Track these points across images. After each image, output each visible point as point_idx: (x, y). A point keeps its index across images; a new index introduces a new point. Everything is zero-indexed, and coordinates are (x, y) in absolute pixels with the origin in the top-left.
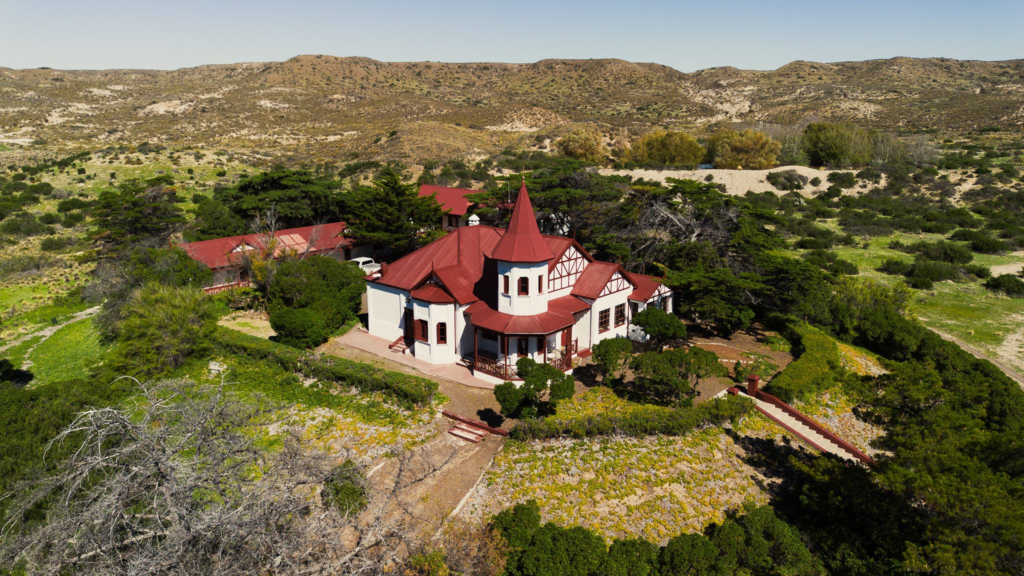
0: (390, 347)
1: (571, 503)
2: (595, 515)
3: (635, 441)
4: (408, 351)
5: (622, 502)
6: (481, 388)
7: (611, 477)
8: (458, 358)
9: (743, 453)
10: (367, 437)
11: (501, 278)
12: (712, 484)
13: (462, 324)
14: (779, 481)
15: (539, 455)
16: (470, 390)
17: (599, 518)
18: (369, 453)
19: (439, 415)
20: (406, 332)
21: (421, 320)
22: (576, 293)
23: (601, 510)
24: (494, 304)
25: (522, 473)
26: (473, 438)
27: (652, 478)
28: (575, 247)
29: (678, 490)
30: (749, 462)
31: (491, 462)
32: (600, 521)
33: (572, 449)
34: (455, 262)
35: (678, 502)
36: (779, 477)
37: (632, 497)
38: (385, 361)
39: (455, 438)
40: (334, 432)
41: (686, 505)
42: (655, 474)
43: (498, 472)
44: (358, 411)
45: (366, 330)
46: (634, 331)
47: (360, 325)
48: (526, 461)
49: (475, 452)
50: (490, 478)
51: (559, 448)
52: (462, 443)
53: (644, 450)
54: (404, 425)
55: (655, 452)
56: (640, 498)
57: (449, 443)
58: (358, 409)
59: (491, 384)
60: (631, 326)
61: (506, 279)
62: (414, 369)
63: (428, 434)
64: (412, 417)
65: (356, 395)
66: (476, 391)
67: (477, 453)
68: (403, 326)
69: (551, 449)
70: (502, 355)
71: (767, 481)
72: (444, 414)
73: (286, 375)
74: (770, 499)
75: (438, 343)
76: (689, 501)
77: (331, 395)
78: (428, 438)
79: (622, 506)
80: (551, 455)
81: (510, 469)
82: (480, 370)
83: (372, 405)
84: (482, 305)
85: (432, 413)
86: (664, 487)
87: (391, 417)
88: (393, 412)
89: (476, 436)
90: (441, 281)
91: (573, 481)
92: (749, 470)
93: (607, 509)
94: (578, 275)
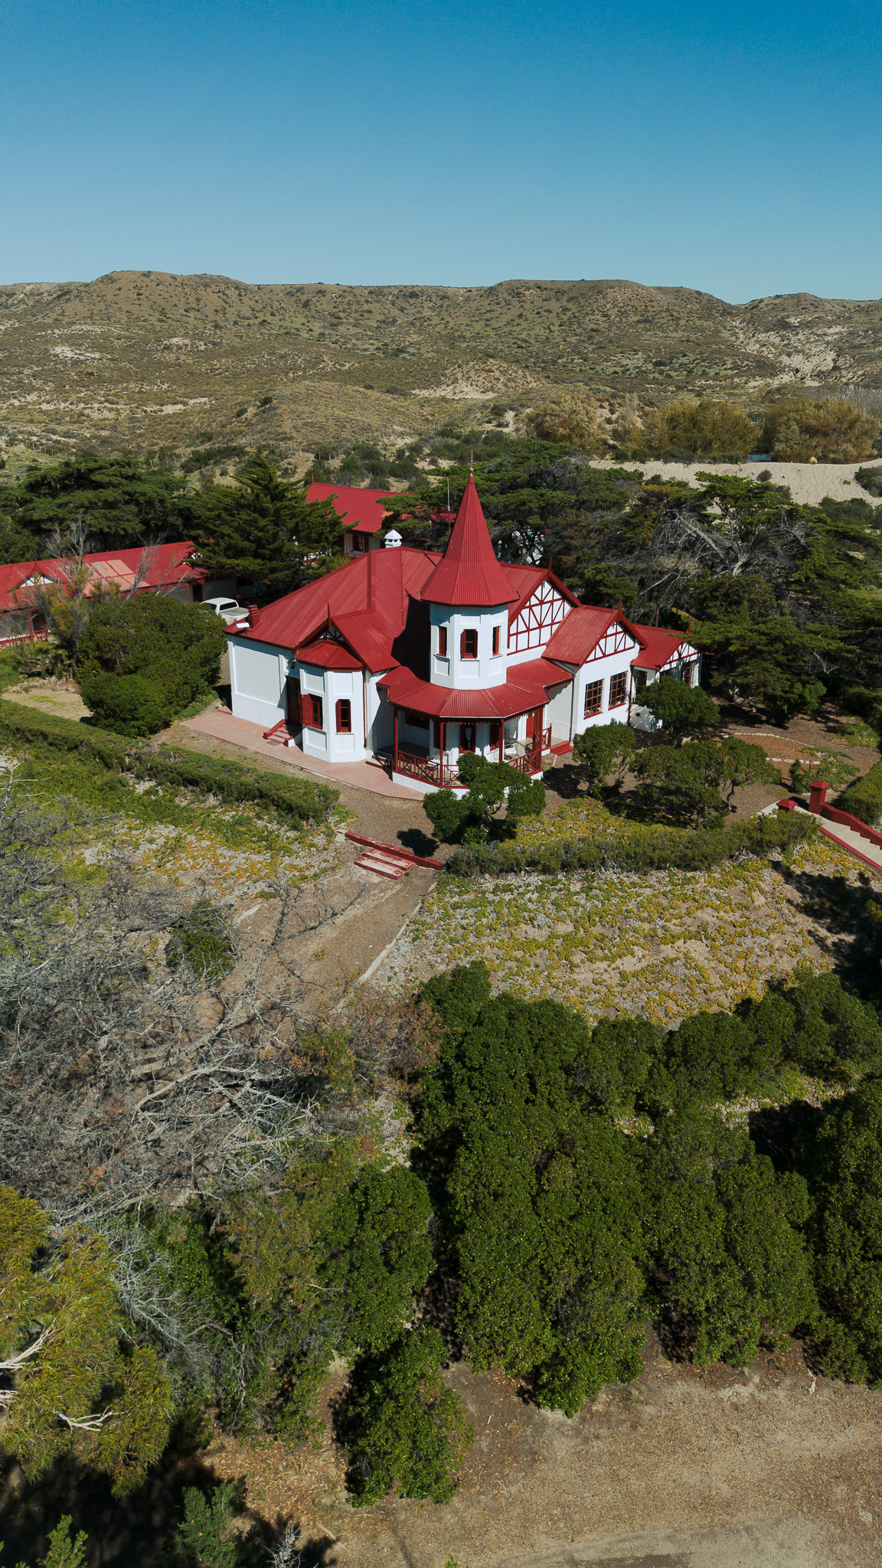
0: (266, 736)
1: (537, 966)
2: (573, 984)
3: (635, 878)
4: (292, 743)
5: (613, 966)
6: (404, 799)
7: (597, 930)
8: (368, 754)
9: (797, 897)
10: (233, 869)
11: (435, 631)
12: (748, 942)
13: (375, 702)
14: (850, 939)
15: (491, 897)
16: (387, 802)
17: (577, 988)
18: (237, 893)
19: (340, 838)
20: (289, 713)
21: (311, 696)
22: (551, 655)
23: (582, 977)
24: (424, 672)
25: (464, 922)
26: (391, 872)
27: (660, 932)
28: (551, 582)
29: (698, 950)
30: (807, 910)
31: (418, 908)
32: (579, 993)
33: (540, 889)
34: (364, 606)
35: (696, 968)
36: (850, 933)
37: (628, 959)
38: (258, 757)
39: (364, 872)
40: (183, 861)
41: (709, 972)
42: (663, 927)
43: (429, 920)
44: (219, 830)
45: (228, 710)
46: (638, 715)
47: (218, 703)
48: (470, 905)
49: (394, 891)
50: (417, 930)
51: (520, 887)
52: (375, 879)
53: (648, 891)
54: (288, 852)
55: (664, 894)
56: (640, 960)
57: (355, 879)
58: (218, 826)
59: (419, 793)
60: (634, 706)
61: (443, 632)
62: (302, 769)
63: (324, 865)
64: (300, 840)
65: (215, 807)
66: (396, 804)
67: (397, 894)
68: (285, 704)
69: (508, 889)
70: (435, 749)
71: (832, 939)
72: (348, 836)
73: (109, 775)
74: (836, 965)
75: (338, 731)
76: (713, 965)
77: (178, 807)
78: (324, 871)
79: (612, 972)
80: (507, 897)
81: (447, 916)
82: (402, 772)
83: (239, 822)
84: (406, 673)
85: (330, 835)
86: (676, 945)
87: (268, 842)
88: (271, 833)
89: (395, 869)
90: (341, 635)
91: (540, 935)
92: (805, 922)
93: (590, 976)
94: (555, 627)
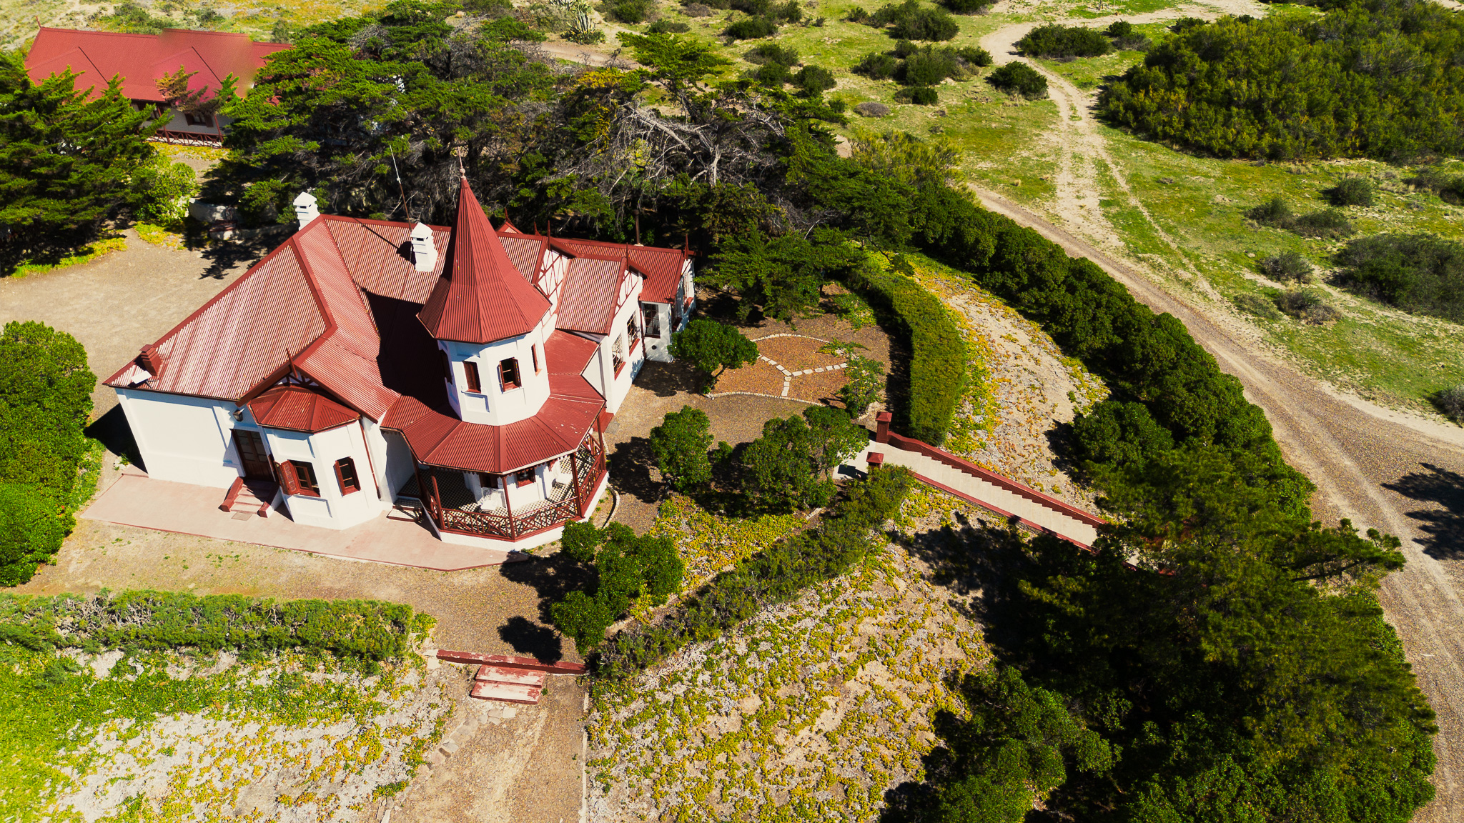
0: (224, 508)
1: (747, 767)
5: (815, 729)
6: (474, 568)
7: (782, 692)
8: (387, 505)
10: (316, 762)
11: (458, 369)
12: (912, 641)
15: (662, 698)
16: (457, 580)
17: (796, 775)
18: (344, 801)
19: (433, 664)
20: (245, 464)
21: (294, 463)
22: (568, 326)
23: (793, 757)
24: (445, 405)
25: (648, 741)
26: (525, 697)
27: (838, 666)
28: (552, 248)
29: (875, 669)
30: (939, 579)
31: (585, 739)
32: (800, 780)
33: (708, 665)
35: (887, 696)
37: (826, 714)
39: (489, 704)
41: (897, 695)
42: (839, 660)
45: (138, 471)
46: (654, 347)
47: (111, 460)
48: (643, 716)
49: (542, 722)
52: (510, 712)
53: (808, 623)
54: (378, 708)
55: (825, 620)
56: (835, 710)
57: (484, 720)
61: (472, 371)
65: (234, 669)
67: (547, 727)
68: (236, 459)
69: (675, 679)
71: (968, 600)
72: (442, 656)
75: (344, 493)
76: (898, 685)
78: (440, 722)
79: (817, 737)
80: (680, 689)
81: (622, 740)
82: (454, 528)
85: (419, 663)
86: (858, 677)
89: (527, 690)
90: (313, 379)
91: (730, 724)
92: (942, 593)
93: (799, 753)
94: (559, 288)
